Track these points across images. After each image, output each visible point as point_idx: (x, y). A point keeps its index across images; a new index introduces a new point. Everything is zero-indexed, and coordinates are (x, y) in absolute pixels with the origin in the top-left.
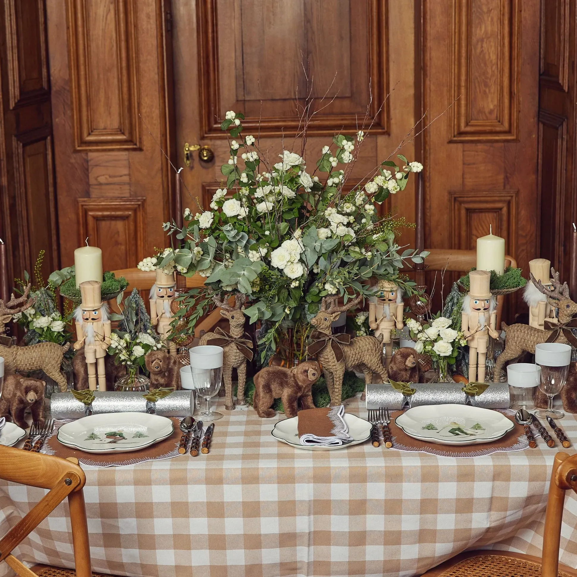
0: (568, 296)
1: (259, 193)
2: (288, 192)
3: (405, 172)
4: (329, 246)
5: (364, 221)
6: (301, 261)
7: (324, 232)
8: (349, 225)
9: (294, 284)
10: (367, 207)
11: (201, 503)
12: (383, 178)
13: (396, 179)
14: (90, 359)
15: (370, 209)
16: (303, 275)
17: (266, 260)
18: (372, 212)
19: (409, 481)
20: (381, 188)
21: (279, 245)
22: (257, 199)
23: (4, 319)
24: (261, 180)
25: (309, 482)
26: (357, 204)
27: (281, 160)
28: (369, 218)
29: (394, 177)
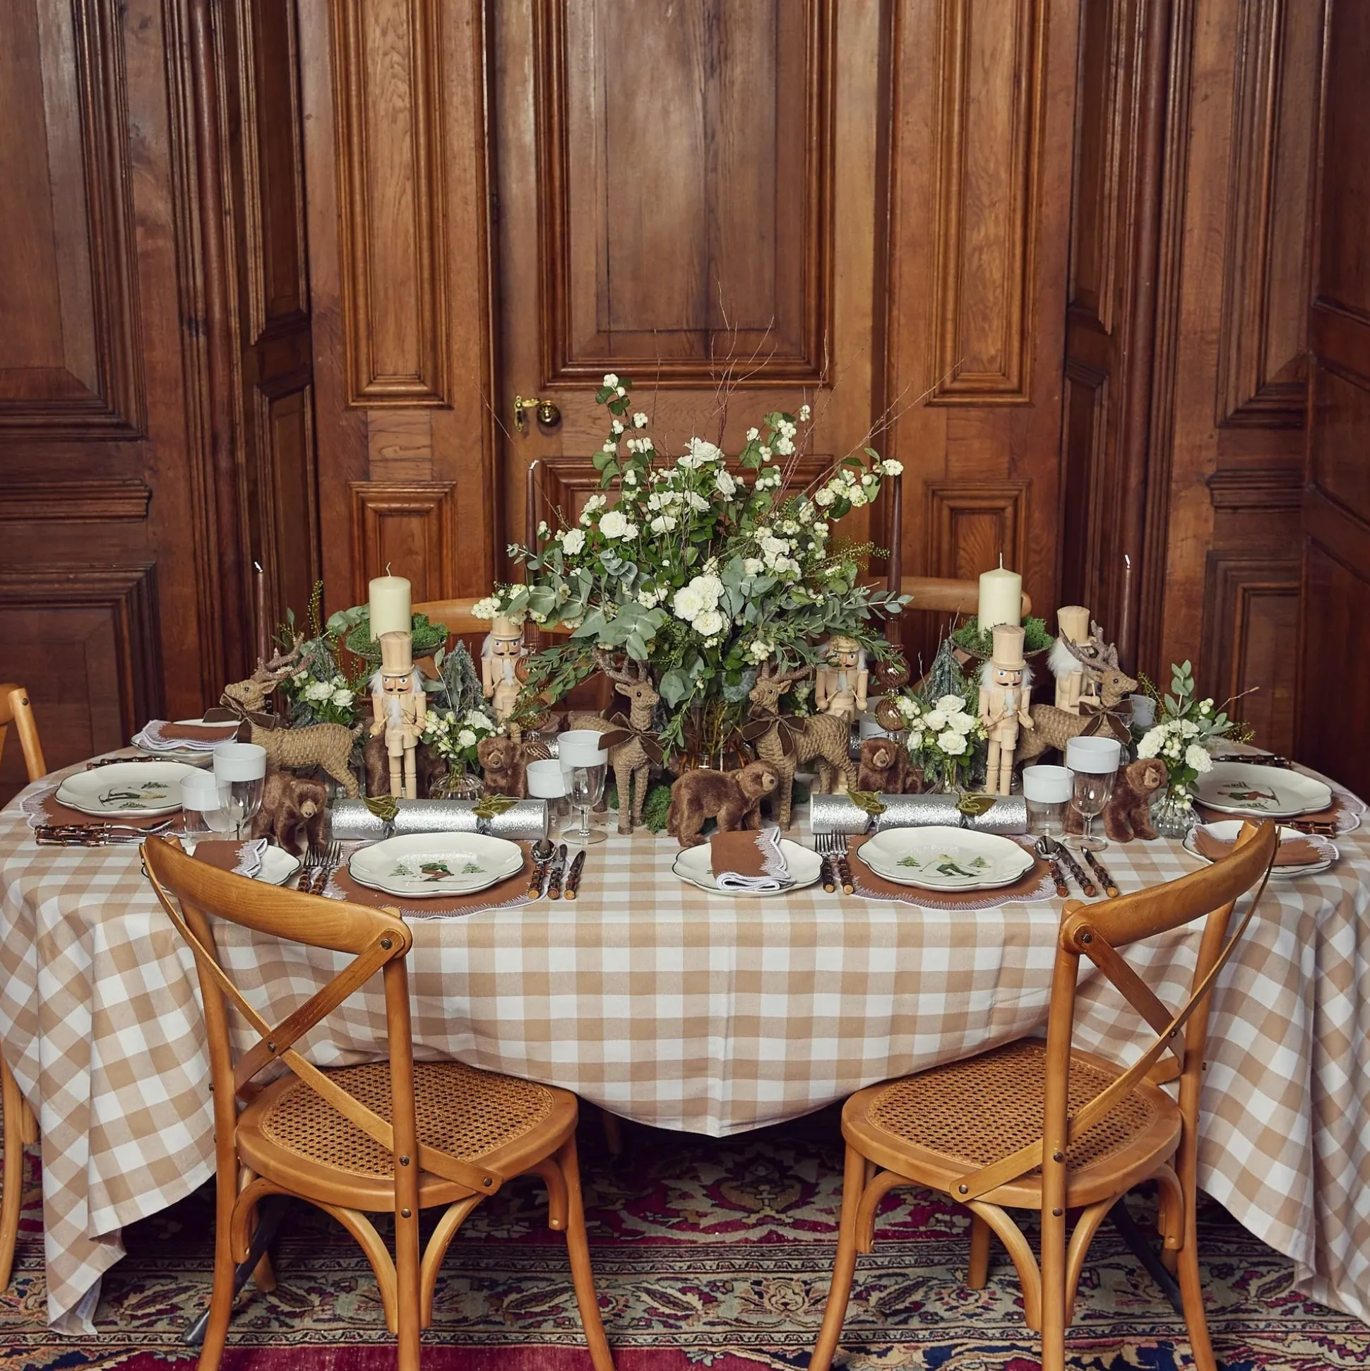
0: (1116, 666)
1: (655, 502)
2: (699, 503)
3: (877, 475)
4: (763, 585)
5: (811, 546)
6: (720, 608)
7: (753, 565)
8: (791, 555)
9: (710, 643)
10: (818, 526)
11: (569, 974)
12: (842, 482)
13: (862, 485)
14: (394, 751)
15: (822, 528)
16: (722, 630)
17: (666, 606)
18: (825, 534)
19: (879, 946)
20: (839, 498)
21: (686, 584)
22: (651, 512)
23: (264, 688)
24: (656, 481)
25: (730, 945)
26: (802, 521)
27: (687, 452)
28: (820, 543)
29: (859, 481)
